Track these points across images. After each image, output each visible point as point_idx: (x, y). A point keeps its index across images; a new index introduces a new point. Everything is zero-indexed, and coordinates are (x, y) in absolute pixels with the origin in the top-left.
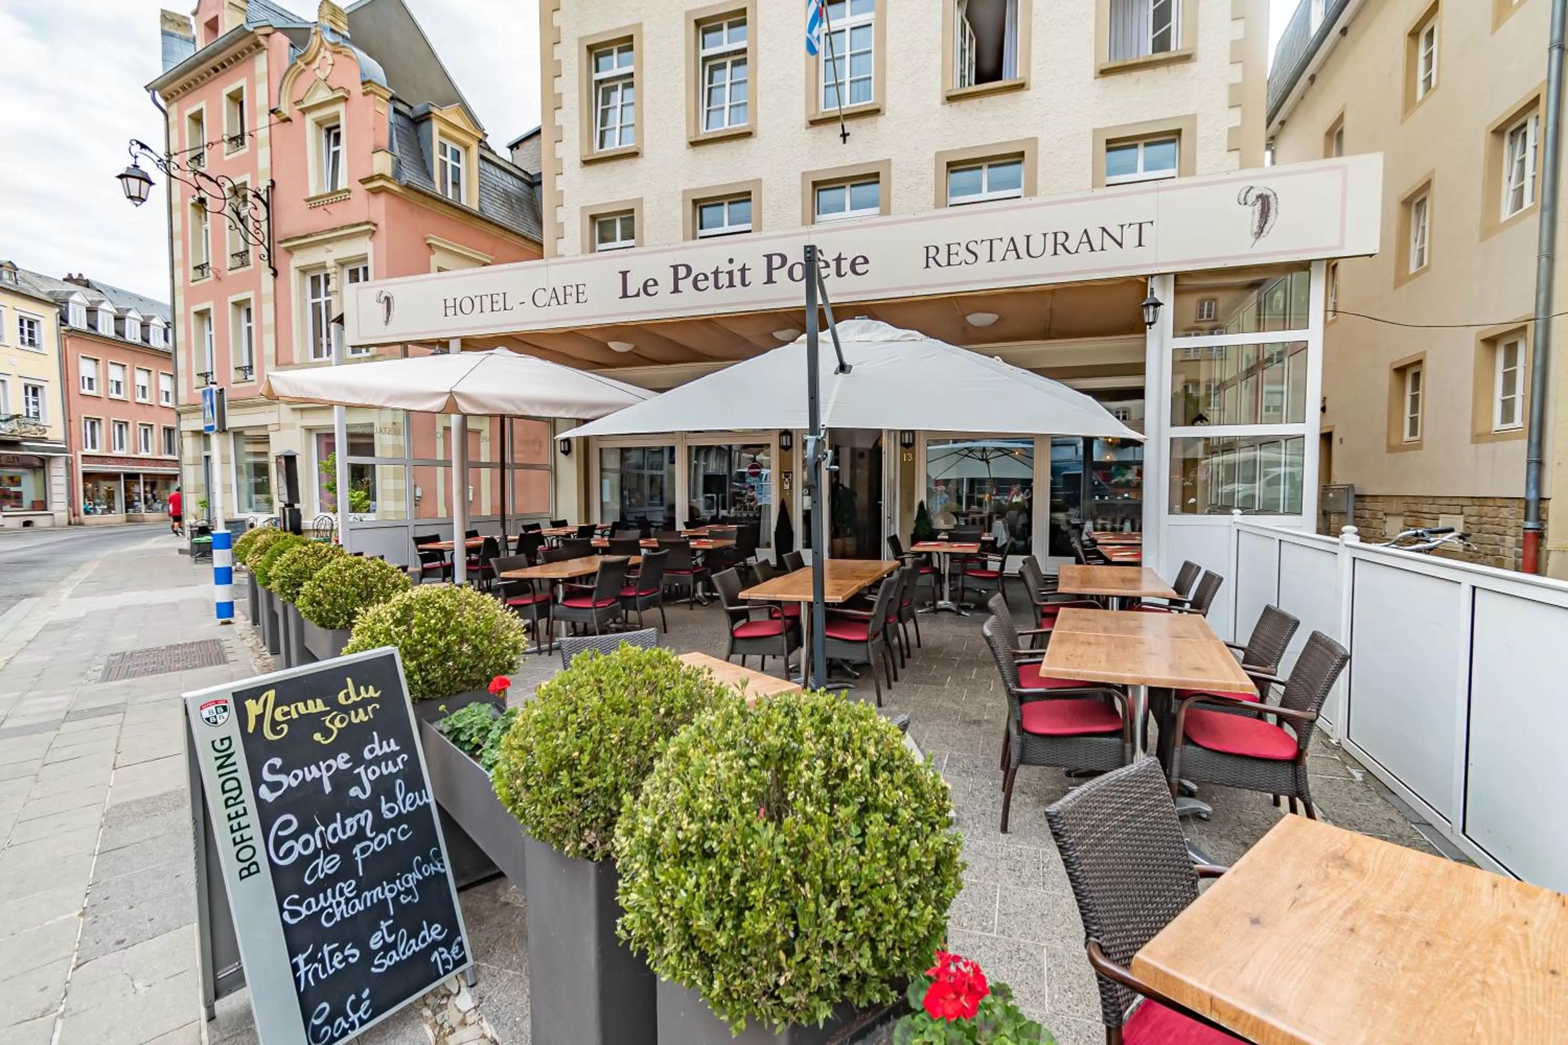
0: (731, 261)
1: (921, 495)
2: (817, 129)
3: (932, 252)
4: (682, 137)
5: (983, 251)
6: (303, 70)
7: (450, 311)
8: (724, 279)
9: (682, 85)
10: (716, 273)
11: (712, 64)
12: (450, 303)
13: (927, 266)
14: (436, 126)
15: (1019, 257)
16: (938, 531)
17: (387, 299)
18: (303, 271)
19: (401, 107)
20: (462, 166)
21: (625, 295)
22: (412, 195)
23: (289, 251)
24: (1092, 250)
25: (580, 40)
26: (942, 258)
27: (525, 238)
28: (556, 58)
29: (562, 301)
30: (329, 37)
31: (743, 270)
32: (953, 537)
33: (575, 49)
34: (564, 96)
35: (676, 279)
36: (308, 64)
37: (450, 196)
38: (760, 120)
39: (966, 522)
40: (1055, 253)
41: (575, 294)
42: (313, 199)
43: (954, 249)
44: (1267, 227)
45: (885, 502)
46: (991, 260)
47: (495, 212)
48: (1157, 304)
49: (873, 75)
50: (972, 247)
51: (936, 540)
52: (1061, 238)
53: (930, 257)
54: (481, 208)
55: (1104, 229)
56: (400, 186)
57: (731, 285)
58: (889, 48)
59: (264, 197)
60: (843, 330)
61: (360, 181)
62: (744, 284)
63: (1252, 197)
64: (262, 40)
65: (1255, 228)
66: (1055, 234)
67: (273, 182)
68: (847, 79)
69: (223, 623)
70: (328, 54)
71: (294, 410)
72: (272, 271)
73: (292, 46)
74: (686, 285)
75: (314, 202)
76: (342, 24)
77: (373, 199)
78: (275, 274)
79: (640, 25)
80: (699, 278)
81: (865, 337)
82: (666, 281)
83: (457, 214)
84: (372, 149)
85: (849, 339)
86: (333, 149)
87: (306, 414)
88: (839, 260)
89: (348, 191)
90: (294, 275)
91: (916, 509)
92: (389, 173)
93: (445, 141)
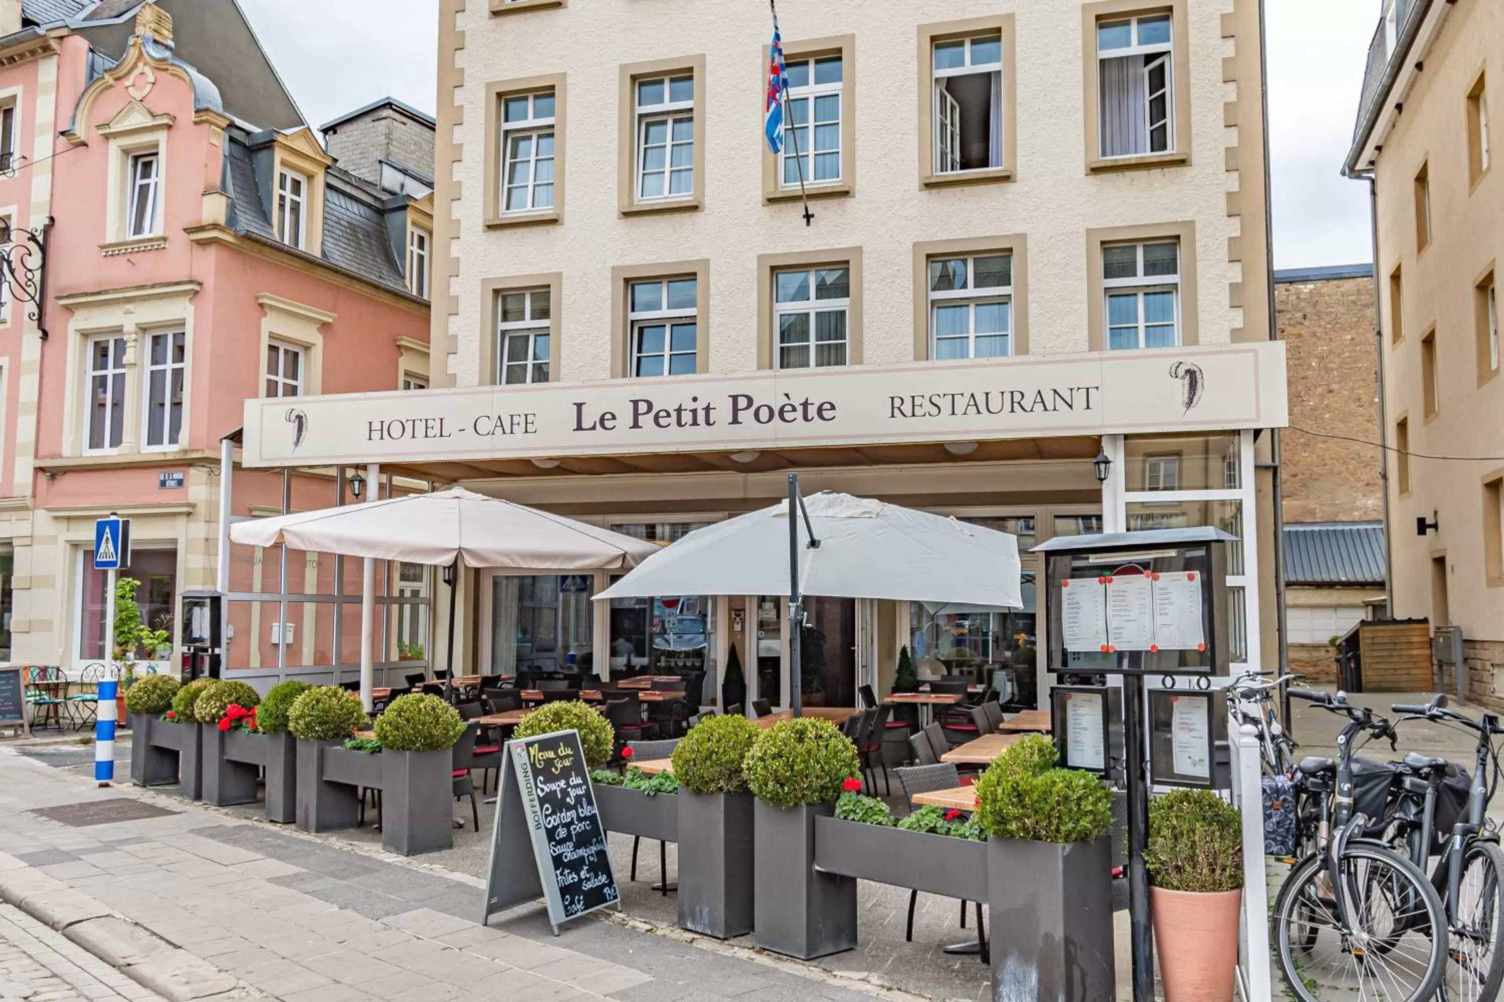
0: (695, 399)
1: (904, 639)
2: (776, 207)
3: (897, 402)
4: (613, 205)
5: (945, 403)
6: (111, 86)
7: (376, 435)
8: (687, 417)
9: (615, 146)
10: (679, 411)
11: (650, 122)
12: (376, 426)
13: (893, 416)
14: (279, 155)
15: (979, 412)
16: (923, 683)
17: (299, 418)
18: (85, 335)
19: (236, 134)
20: (303, 199)
21: (579, 428)
22: (247, 245)
23: (69, 309)
24: (1046, 409)
25: (489, 85)
26: (907, 408)
27: (377, 287)
28: (456, 103)
29: (508, 430)
30: (151, 50)
31: (707, 409)
32: (936, 688)
33: (481, 94)
34: (465, 148)
35: (636, 414)
36: (117, 79)
37: (286, 242)
38: (708, 192)
39: (961, 673)
40: (1012, 411)
41: (523, 425)
42: (111, 245)
43: (918, 401)
44: (1196, 398)
45: (858, 649)
46: (953, 413)
47: (340, 257)
48: (1107, 462)
49: (840, 150)
50: (935, 400)
51: (917, 691)
52: (1017, 397)
53: (896, 408)
54: (323, 252)
55: (1055, 391)
56: (236, 236)
57: (695, 423)
58: (859, 124)
59: (40, 239)
60: (813, 503)
61: (185, 230)
62: (708, 423)
63: (1181, 371)
64: (54, 44)
65: (1186, 399)
66: (1012, 393)
67: (52, 219)
68: (811, 152)
69: (101, 786)
70: (148, 70)
71: (56, 518)
72: (40, 333)
73: (91, 50)
74: (646, 421)
75: (111, 250)
76: (165, 32)
77: (198, 252)
78: (45, 335)
79: (564, 75)
80: (661, 414)
81: (831, 512)
82: (625, 416)
83: (298, 264)
84: (202, 190)
85: (817, 514)
86: (139, 182)
87: (74, 525)
88: (805, 405)
89: (164, 239)
90: (73, 341)
91: (898, 656)
92: (222, 220)
93: (285, 171)
